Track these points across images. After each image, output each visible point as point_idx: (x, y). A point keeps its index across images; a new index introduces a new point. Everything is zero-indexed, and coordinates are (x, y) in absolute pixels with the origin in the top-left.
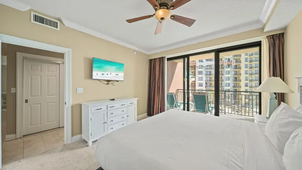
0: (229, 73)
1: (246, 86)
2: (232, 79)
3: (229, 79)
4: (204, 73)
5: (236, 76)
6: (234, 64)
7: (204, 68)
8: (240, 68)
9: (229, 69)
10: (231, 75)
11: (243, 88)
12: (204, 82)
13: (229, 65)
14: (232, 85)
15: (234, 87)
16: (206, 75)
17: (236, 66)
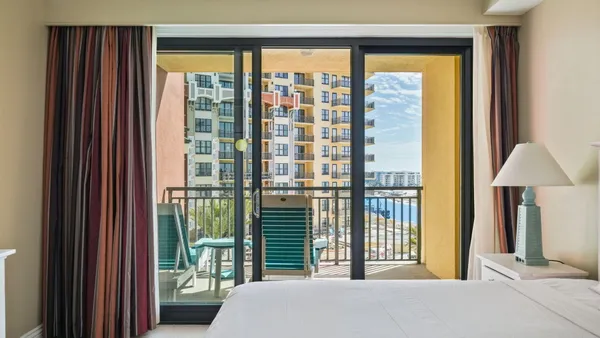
0: (284, 131)
1: (325, 173)
2: (292, 151)
3: (285, 151)
4: (216, 126)
5: (302, 143)
6: (297, 106)
7: (215, 110)
8: (311, 120)
9: (285, 121)
10: (290, 141)
11: (319, 180)
12: (213, 160)
13: (285, 108)
14: (293, 170)
15: (297, 177)
16: (222, 134)
17: (302, 112)
